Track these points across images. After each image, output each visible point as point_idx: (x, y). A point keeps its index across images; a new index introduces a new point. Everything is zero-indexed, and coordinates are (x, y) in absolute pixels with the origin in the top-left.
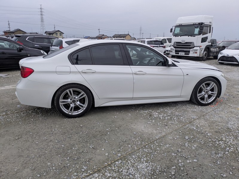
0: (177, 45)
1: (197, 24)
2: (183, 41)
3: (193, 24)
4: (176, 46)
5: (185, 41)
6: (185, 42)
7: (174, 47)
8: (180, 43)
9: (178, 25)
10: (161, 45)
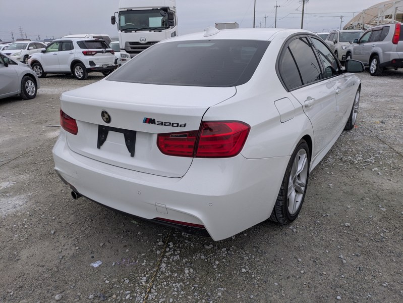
0: (132, 48)
1: (159, 9)
2: (143, 40)
3: (152, 9)
4: (130, 50)
5: (145, 40)
6: (147, 41)
7: (127, 52)
8: (137, 43)
9: (124, 10)
10: (107, 49)
